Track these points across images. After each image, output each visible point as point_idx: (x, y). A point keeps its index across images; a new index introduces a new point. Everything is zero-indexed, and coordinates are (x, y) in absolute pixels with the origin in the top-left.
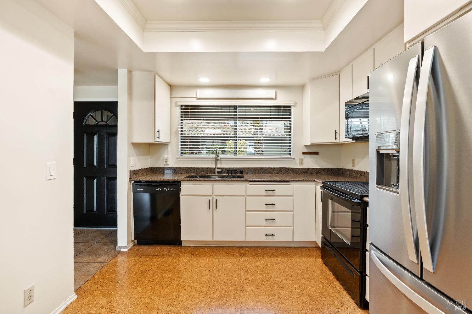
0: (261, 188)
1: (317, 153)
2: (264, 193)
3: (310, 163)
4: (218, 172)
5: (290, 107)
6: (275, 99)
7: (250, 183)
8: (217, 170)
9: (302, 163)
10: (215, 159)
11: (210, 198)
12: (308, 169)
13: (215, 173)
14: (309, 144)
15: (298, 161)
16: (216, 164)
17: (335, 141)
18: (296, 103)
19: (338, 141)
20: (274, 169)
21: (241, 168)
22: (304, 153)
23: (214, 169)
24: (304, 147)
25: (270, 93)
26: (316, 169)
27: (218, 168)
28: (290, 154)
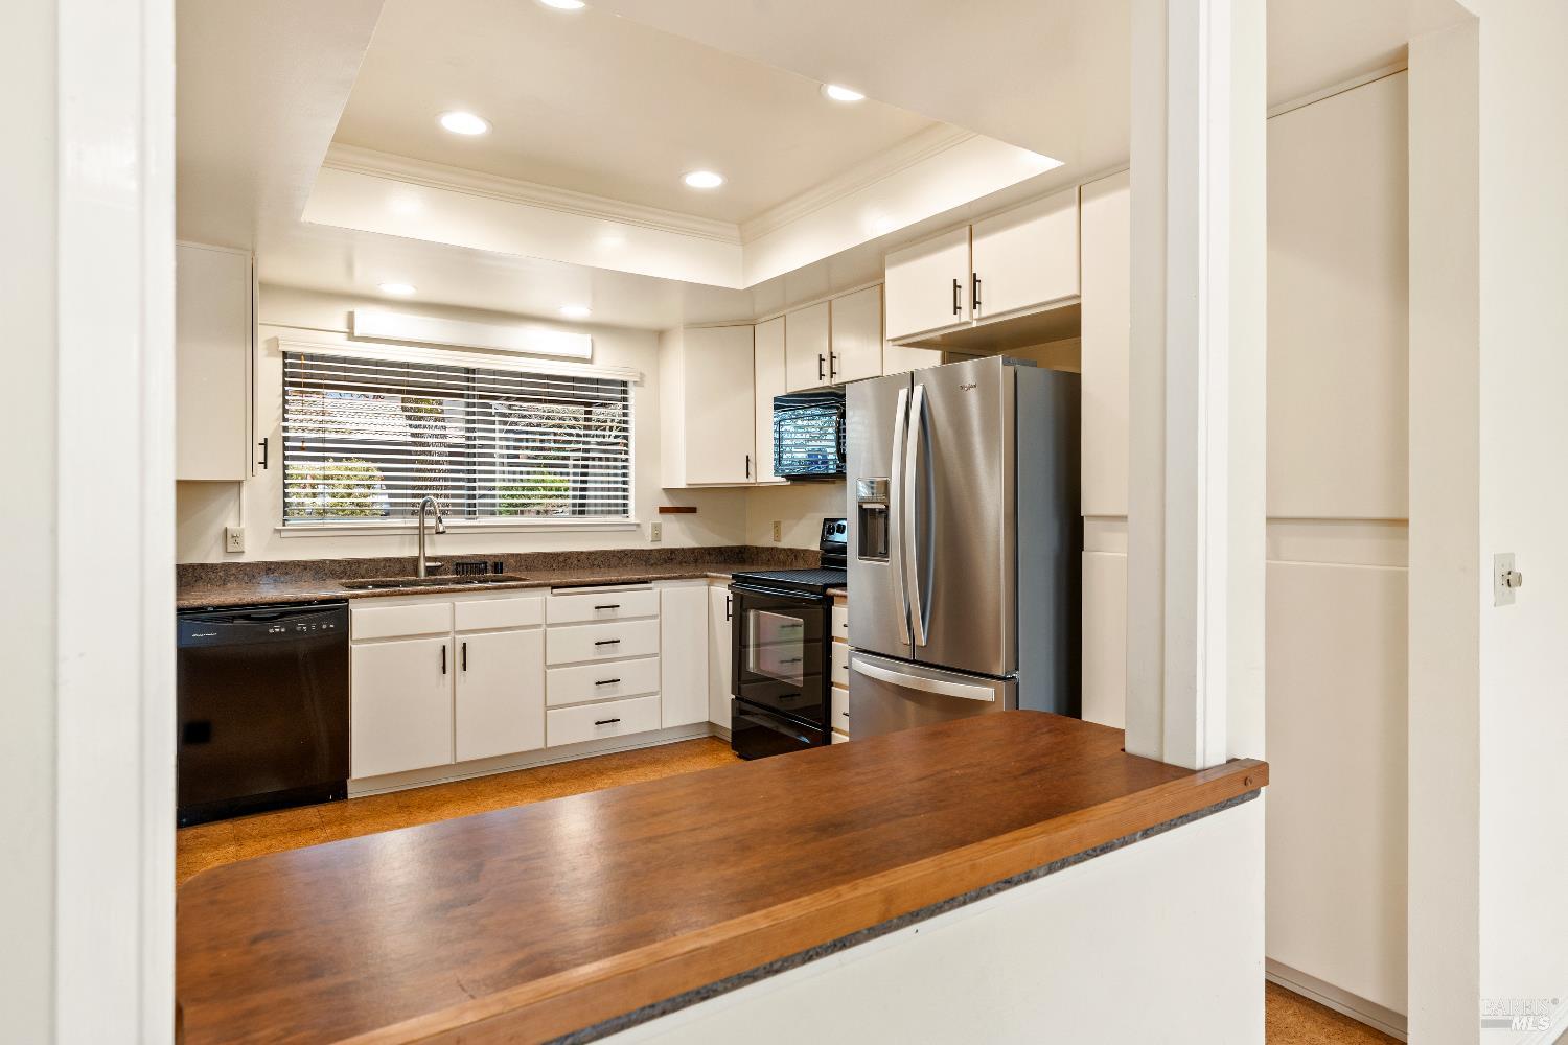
0: (582, 603)
1: (692, 510)
2: (592, 614)
3: (678, 535)
4: (430, 571)
5: (625, 384)
6: (590, 361)
7: (555, 591)
8: (423, 565)
9: (657, 538)
10: (417, 532)
11: (446, 641)
12: (672, 551)
13: (416, 572)
14: (683, 485)
15: (648, 531)
16: (422, 545)
17: (745, 480)
18: (642, 375)
19: (751, 480)
20: (590, 553)
21: (496, 556)
22: (663, 510)
23: (415, 561)
24: (663, 495)
25: (579, 344)
26: (692, 550)
27: (428, 559)
28: (625, 512)
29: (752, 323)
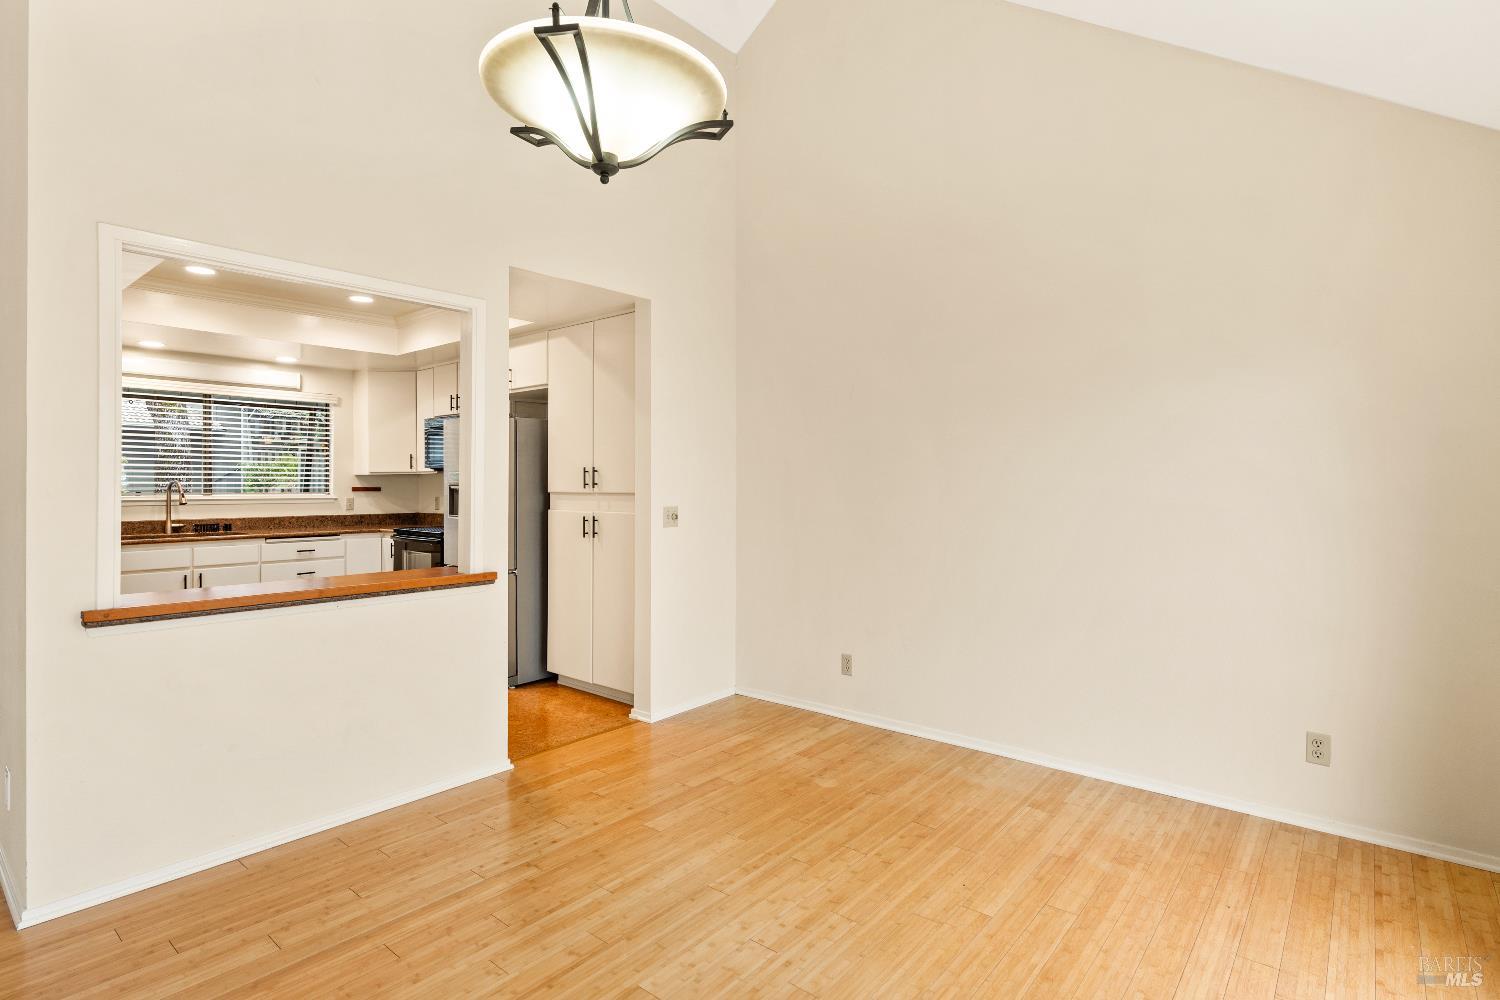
0: (288, 548)
1: (378, 489)
2: (296, 556)
3: (366, 505)
4: (175, 530)
5: (327, 405)
6: (300, 390)
7: (268, 541)
8: (169, 526)
9: (351, 506)
10: (165, 503)
11: (187, 572)
12: (362, 516)
13: (164, 531)
14: (367, 473)
15: (344, 504)
16: (168, 512)
17: (410, 470)
18: (339, 399)
19: (414, 470)
20: (298, 518)
21: (226, 520)
22: (355, 489)
23: (165, 523)
24: (356, 479)
25: (292, 379)
26: (378, 516)
27: (173, 522)
28: (327, 490)
29: (414, 370)
